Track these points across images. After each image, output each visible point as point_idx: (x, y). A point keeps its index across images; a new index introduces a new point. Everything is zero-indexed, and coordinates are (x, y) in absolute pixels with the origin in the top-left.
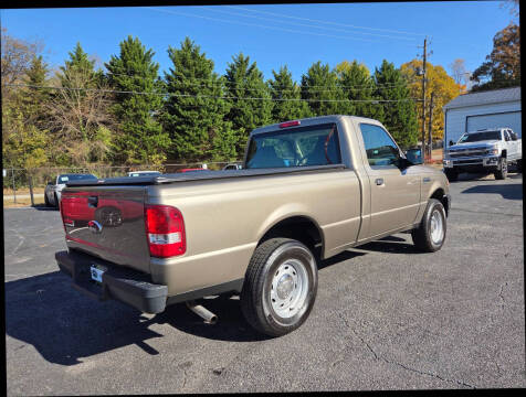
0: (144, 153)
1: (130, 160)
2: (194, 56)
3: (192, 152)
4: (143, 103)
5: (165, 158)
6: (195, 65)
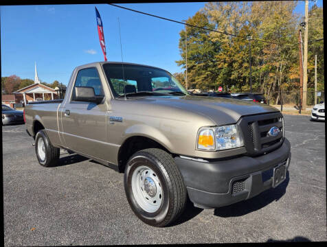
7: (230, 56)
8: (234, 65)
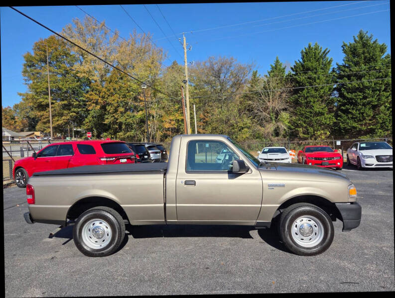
0: (311, 130)
1: (301, 135)
2: (365, 45)
3: (354, 128)
4: (313, 92)
5: (328, 133)
6: (364, 53)
7: (103, 97)
8: (108, 108)
